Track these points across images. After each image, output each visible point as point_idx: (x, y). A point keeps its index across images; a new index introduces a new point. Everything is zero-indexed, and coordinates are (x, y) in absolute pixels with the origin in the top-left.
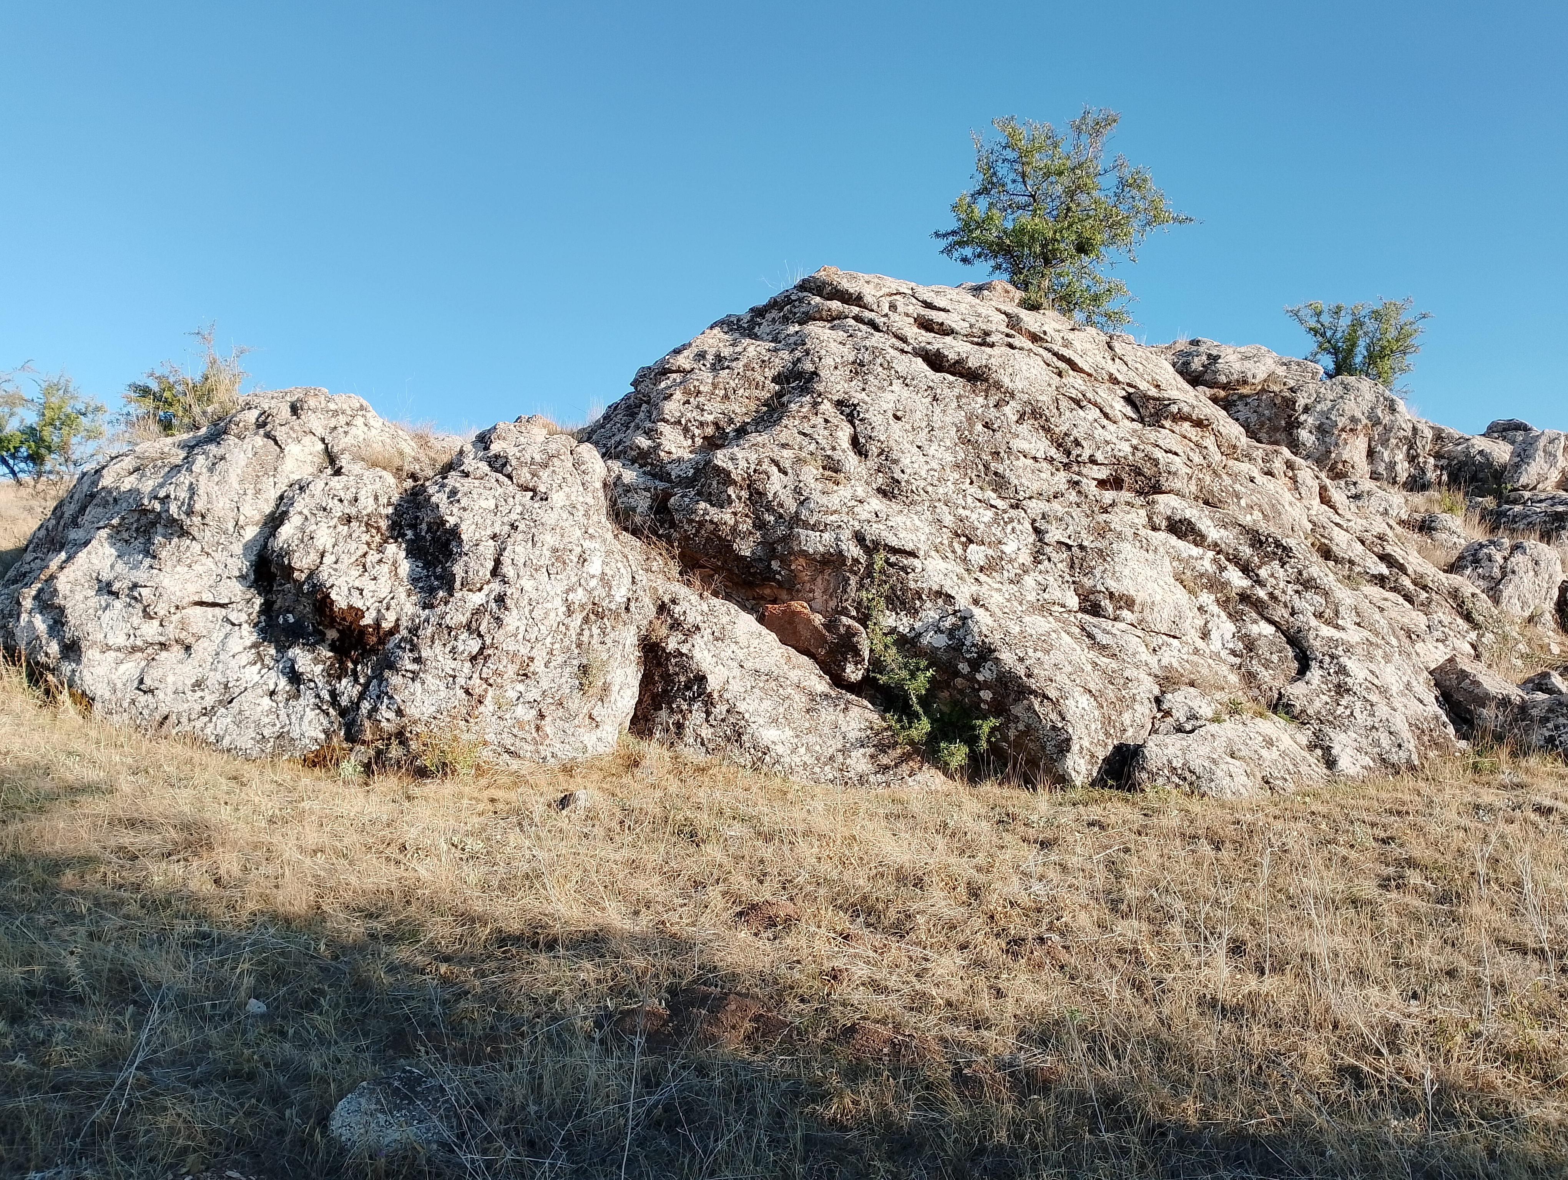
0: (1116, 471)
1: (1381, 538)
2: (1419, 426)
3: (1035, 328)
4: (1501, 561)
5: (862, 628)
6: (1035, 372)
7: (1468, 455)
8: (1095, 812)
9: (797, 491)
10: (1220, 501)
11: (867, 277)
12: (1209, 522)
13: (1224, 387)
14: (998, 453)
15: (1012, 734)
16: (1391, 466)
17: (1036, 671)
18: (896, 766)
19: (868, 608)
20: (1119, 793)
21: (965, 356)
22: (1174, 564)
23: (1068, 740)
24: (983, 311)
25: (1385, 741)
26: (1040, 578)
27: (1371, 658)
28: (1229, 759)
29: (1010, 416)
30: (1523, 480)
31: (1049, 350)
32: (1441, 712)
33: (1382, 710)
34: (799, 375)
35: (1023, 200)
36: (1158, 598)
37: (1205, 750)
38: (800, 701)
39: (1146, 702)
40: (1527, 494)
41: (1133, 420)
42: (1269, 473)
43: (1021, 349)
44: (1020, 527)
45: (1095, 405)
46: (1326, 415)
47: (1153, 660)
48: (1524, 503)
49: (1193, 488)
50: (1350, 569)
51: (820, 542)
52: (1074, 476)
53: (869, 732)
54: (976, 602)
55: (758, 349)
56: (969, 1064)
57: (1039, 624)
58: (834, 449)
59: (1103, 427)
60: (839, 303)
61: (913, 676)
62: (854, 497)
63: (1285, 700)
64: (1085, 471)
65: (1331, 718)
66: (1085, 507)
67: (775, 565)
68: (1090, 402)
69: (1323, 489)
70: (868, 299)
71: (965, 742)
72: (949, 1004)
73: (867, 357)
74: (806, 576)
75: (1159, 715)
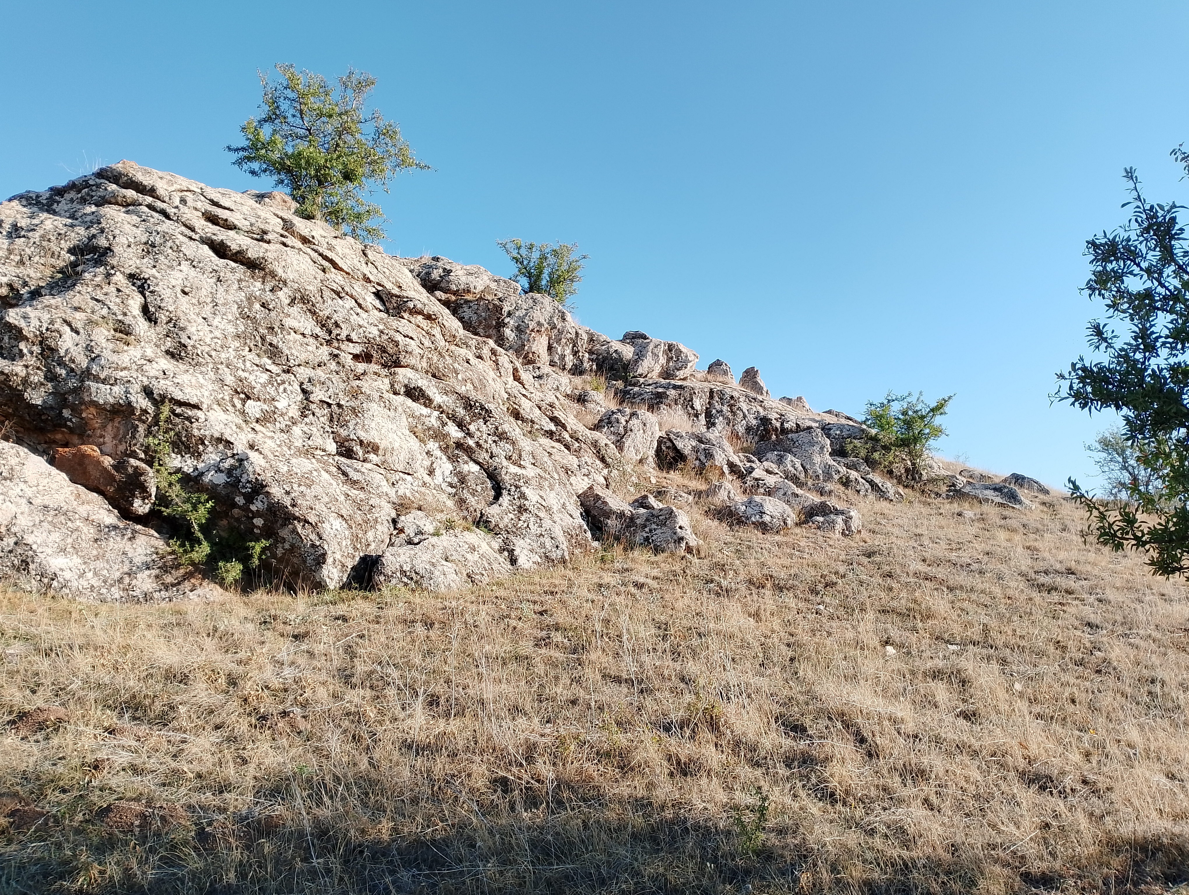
0: (367, 348)
1: (551, 405)
2: (580, 332)
3: (305, 232)
4: (624, 423)
5: (148, 468)
6: (304, 267)
7: (608, 353)
8: (341, 609)
9: (89, 349)
10: (444, 375)
11: (160, 174)
12: (435, 390)
13: (455, 293)
14: (273, 328)
15: (279, 552)
16: (563, 357)
17: (299, 502)
18: (179, 583)
19: (156, 452)
20: (361, 593)
21: (245, 248)
22: (409, 420)
23: (324, 555)
24: (263, 214)
25: (548, 544)
26: (305, 429)
27: (541, 487)
28: (444, 563)
29: (283, 299)
30: (640, 371)
31: (316, 251)
32: (583, 522)
33: (547, 523)
34: (94, 249)
35: (302, 132)
36: (396, 445)
37: (426, 557)
38: (88, 532)
39: (386, 523)
40: (642, 380)
41: (381, 311)
42: (480, 357)
43: (293, 247)
44: (291, 387)
45: (352, 296)
46: (522, 319)
47: (392, 492)
48: (640, 386)
49: (424, 365)
50: (532, 427)
51: (110, 394)
52: (334, 350)
53: (154, 556)
54: (252, 447)
55: (56, 223)
56: (210, 824)
57: (303, 465)
58: (125, 314)
59: (358, 314)
60: (134, 192)
61: (195, 508)
62: (143, 357)
63: (485, 518)
64: (343, 347)
65: (514, 530)
66: (343, 374)
67: (66, 413)
68: (347, 294)
69: (515, 370)
70: (161, 192)
71: (239, 560)
72: (199, 776)
73: (158, 240)
74: (97, 423)
75: (395, 532)
